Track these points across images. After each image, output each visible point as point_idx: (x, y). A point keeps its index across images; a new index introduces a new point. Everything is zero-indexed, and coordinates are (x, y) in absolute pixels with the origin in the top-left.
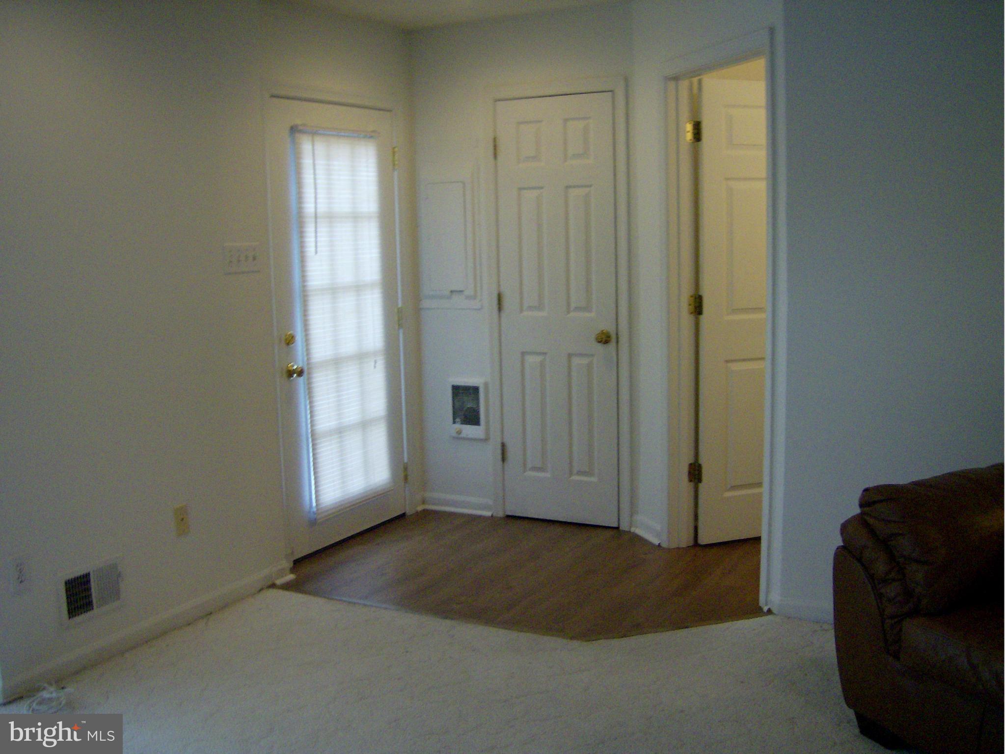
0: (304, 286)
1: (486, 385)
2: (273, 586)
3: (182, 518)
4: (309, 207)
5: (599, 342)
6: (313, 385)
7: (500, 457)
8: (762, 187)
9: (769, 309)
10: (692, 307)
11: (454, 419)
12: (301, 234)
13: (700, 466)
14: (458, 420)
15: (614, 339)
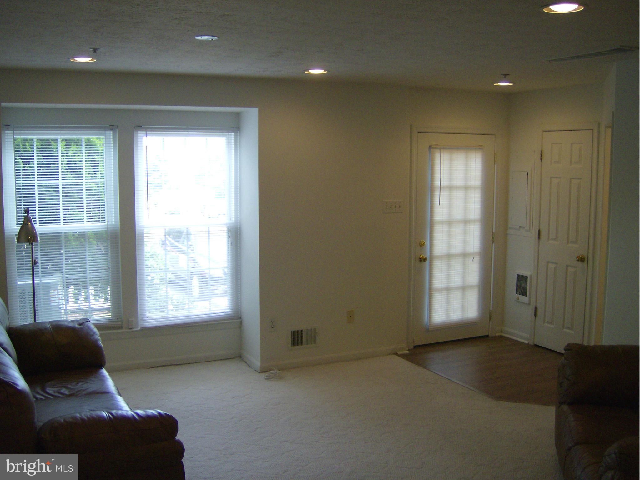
0: (432, 220)
1: (531, 276)
2: (396, 354)
3: (351, 316)
4: (437, 183)
5: (578, 261)
6: (433, 266)
7: (534, 314)
12: (432, 196)
14: (518, 292)
15: (586, 261)
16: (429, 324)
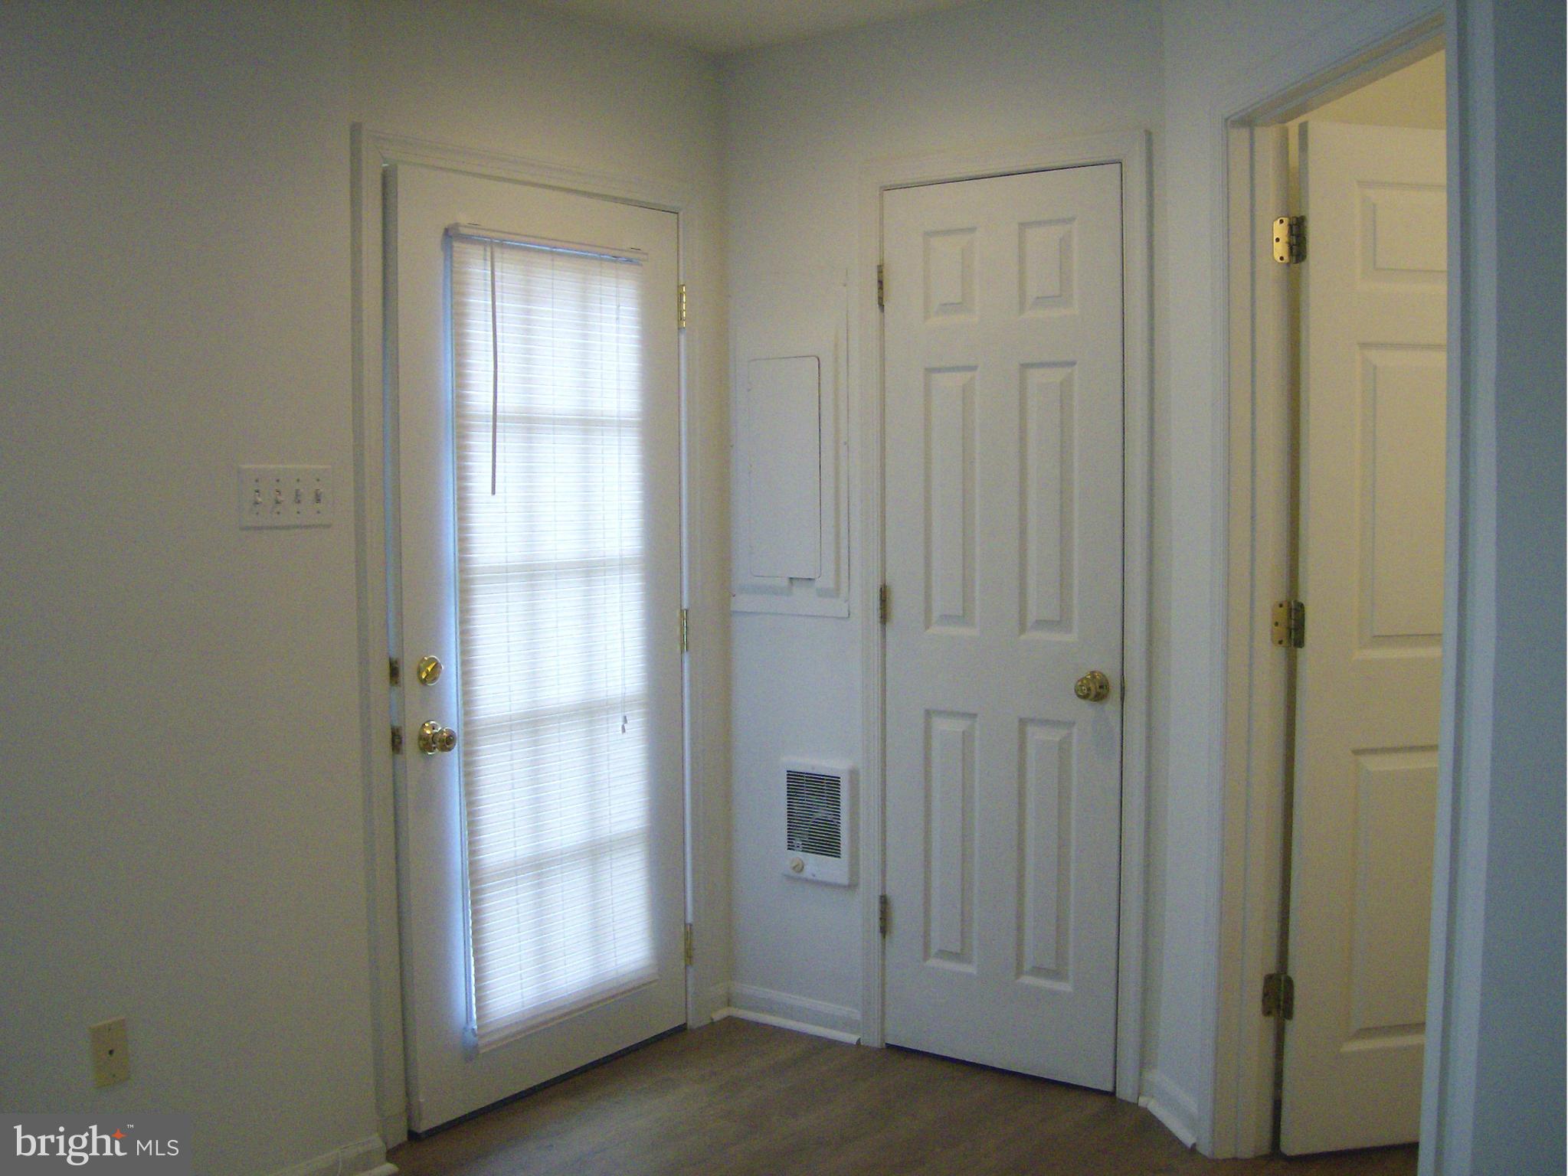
0: (462, 560)
1: (854, 773)
4: (480, 398)
5: (1085, 697)
6: (476, 768)
7: (876, 923)
8: (1439, 363)
9: (1451, 635)
10: (1282, 630)
11: (790, 840)
13: (1289, 983)
14: (798, 842)
15: (1115, 694)
16: (479, 1027)
